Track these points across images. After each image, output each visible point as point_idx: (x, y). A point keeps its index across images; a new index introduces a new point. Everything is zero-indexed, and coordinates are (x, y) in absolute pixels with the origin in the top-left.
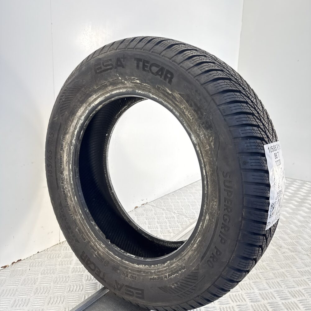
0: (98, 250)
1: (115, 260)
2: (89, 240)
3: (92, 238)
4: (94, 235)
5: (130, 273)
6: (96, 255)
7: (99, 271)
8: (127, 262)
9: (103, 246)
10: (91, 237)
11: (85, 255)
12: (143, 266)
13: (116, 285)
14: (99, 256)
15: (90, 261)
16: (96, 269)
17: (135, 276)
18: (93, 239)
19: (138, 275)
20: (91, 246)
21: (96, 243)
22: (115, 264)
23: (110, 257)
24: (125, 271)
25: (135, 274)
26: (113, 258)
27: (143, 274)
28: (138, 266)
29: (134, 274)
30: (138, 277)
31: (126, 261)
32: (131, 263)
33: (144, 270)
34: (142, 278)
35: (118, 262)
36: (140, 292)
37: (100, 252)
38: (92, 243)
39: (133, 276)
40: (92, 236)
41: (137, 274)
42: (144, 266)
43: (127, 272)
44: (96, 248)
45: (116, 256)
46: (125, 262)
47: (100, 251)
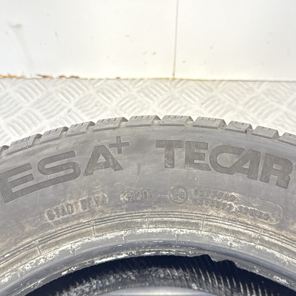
0: (232, 216)
1: (155, 219)
2: (284, 233)
3: (280, 243)
4: (278, 255)
5: (81, 216)
6: (233, 199)
7: (196, 161)
8: (110, 236)
9: (221, 237)
10: (284, 245)
11: (274, 178)
12: (42, 261)
13: (113, 158)
14: (218, 203)
15: (243, 171)
16: (207, 161)
17: (56, 219)
18: (273, 241)
19: (49, 226)
20: (266, 215)
21: (253, 235)
22: (150, 210)
23: (177, 220)
24: (102, 211)
25: (58, 223)
26: (165, 222)
27: (29, 240)
28: (61, 249)
29: (66, 221)
30: (43, 222)
31: (117, 237)
32: (92, 242)
33: (34, 252)
34: (28, 228)
35: (139, 220)
36: (14, 190)
37: (222, 214)
38: (266, 227)
39: (64, 213)
40: (282, 249)
41: (52, 228)
42: (37, 261)
43: (92, 212)
44: (246, 220)
45: (159, 230)
46: (116, 234)
47: (224, 218)
